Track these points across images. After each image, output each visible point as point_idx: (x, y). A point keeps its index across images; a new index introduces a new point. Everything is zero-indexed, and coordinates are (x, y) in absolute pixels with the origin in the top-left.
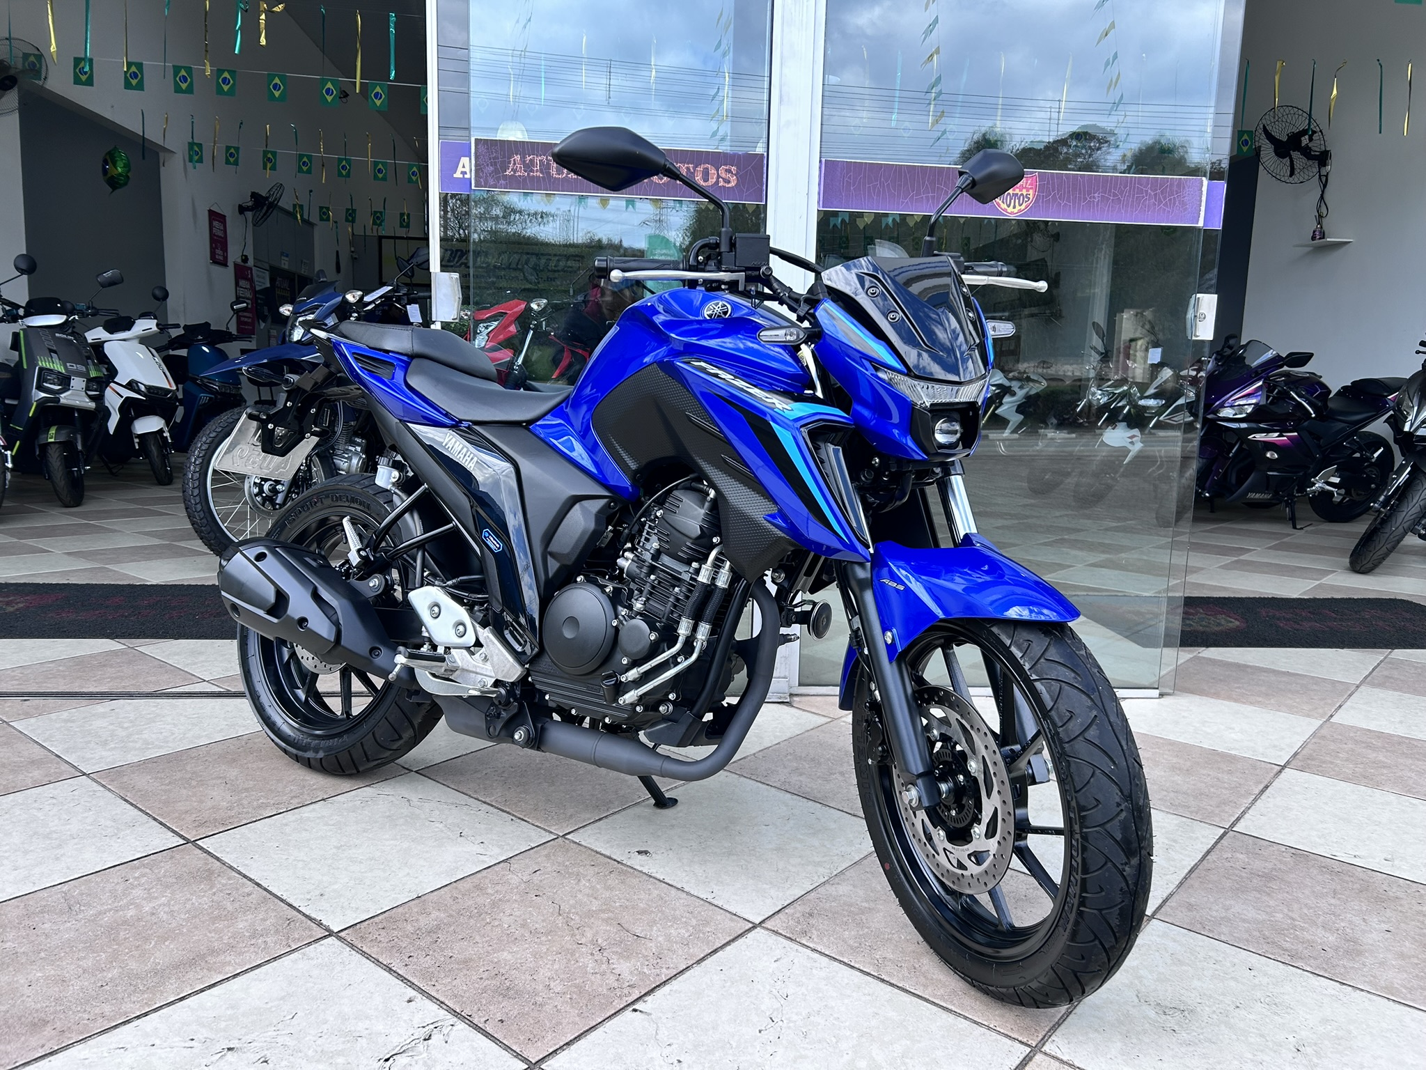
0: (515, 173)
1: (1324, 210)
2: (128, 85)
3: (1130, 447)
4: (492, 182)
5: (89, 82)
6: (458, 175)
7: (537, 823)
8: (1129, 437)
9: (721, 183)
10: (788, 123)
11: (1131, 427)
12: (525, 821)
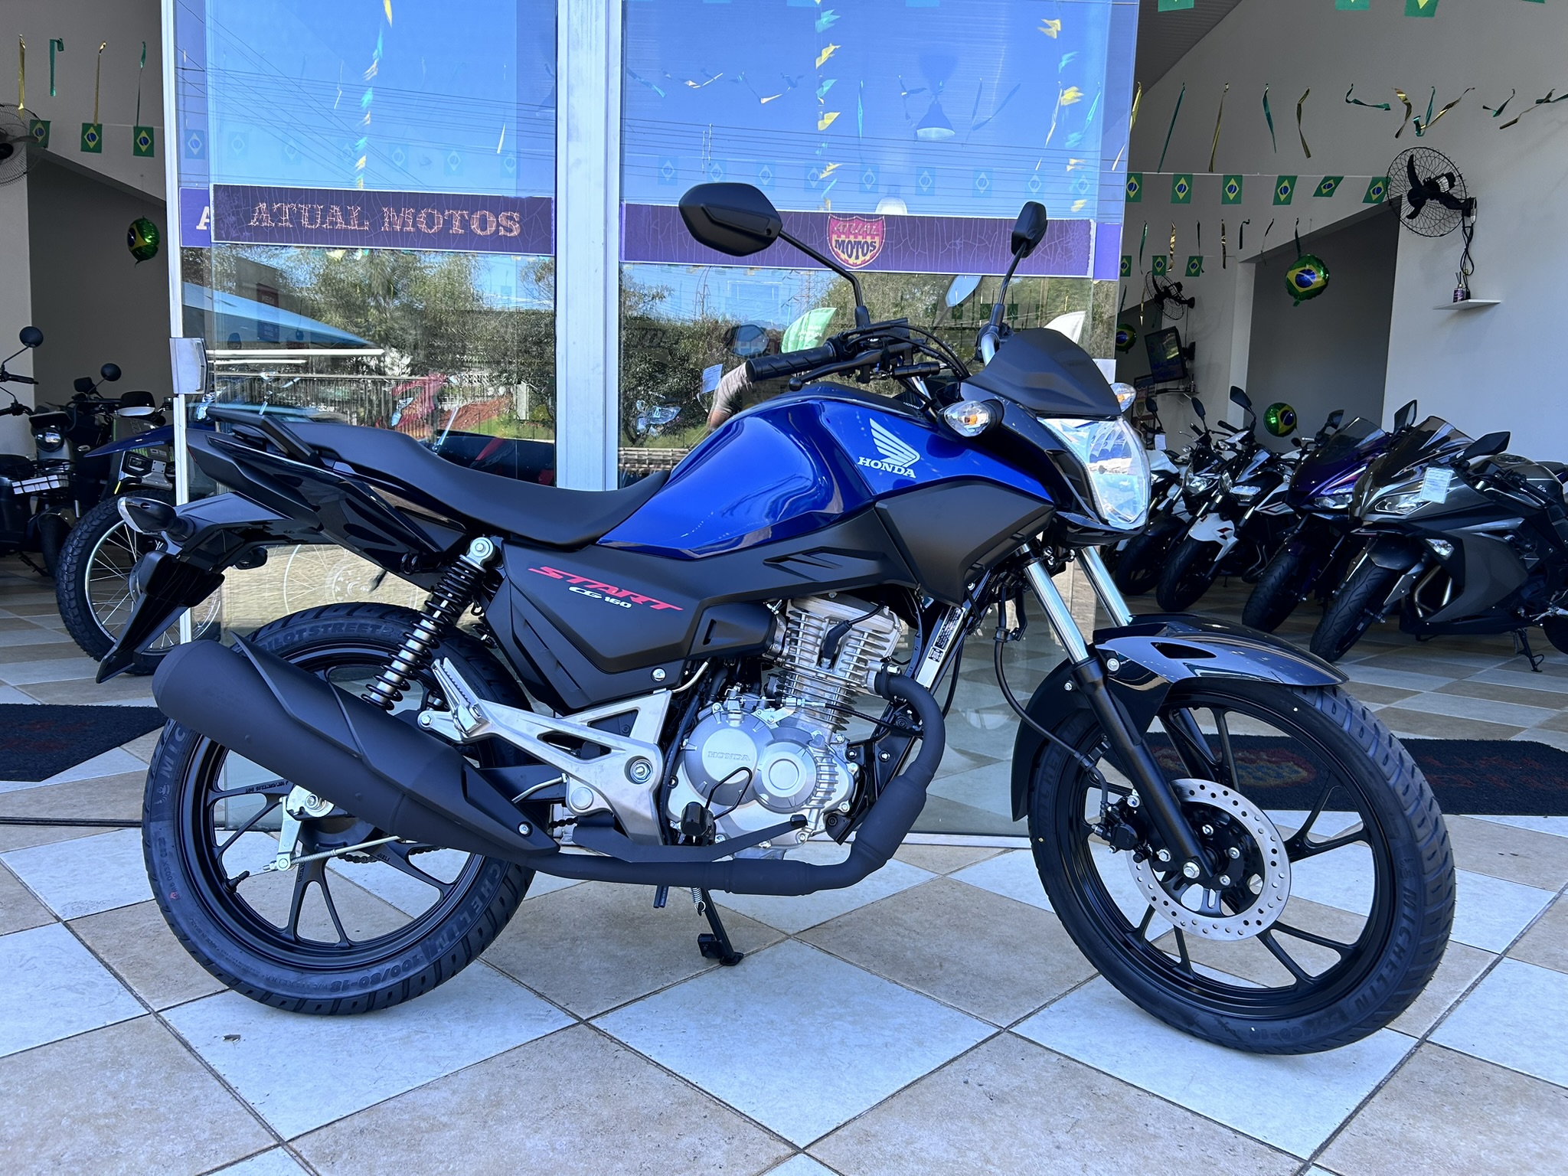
0: (260, 223)
1: (1469, 268)
2: (137, 152)
3: (1220, 541)
4: (234, 234)
5: (98, 149)
6: (201, 227)
7: (141, 995)
8: (1220, 531)
9: (502, 232)
10: (578, 162)
11: (1223, 518)
12: (131, 990)
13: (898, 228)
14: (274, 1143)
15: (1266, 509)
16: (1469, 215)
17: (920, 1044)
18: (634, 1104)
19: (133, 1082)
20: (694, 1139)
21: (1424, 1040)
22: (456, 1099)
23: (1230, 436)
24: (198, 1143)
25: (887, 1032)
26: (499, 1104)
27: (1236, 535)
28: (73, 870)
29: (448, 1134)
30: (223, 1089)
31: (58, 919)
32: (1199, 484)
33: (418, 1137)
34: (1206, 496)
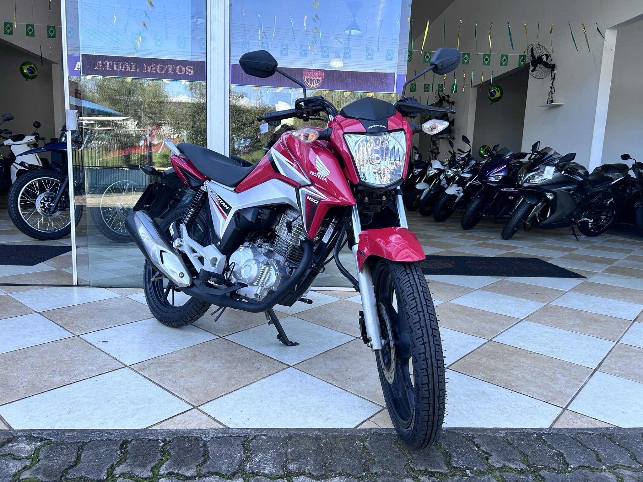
0: (99, 68)
1: (553, 91)
3: (457, 194)
4: (89, 72)
6: (76, 69)
7: (72, 332)
8: (457, 191)
9: (187, 73)
10: (214, 49)
11: (459, 186)
12: (67, 330)
13: (328, 74)
14: (124, 366)
15: (474, 182)
16: (554, 71)
17: (331, 341)
18: (239, 356)
19: (74, 353)
20: (258, 364)
21: (491, 340)
22: (181, 357)
23: (462, 155)
24: (100, 366)
25: (320, 339)
26: (195, 357)
27: (463, 192)
28: (37, 299)
29: (179, 364)
30: (105, 354)
31: (36, 312)
32: (450, 173)
33: (170, 365)
34: (453, 177)
